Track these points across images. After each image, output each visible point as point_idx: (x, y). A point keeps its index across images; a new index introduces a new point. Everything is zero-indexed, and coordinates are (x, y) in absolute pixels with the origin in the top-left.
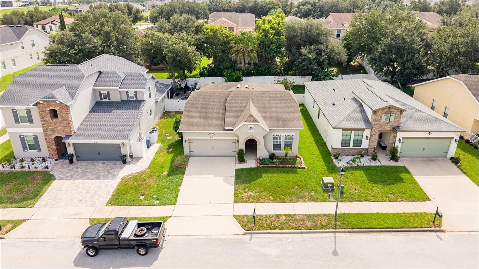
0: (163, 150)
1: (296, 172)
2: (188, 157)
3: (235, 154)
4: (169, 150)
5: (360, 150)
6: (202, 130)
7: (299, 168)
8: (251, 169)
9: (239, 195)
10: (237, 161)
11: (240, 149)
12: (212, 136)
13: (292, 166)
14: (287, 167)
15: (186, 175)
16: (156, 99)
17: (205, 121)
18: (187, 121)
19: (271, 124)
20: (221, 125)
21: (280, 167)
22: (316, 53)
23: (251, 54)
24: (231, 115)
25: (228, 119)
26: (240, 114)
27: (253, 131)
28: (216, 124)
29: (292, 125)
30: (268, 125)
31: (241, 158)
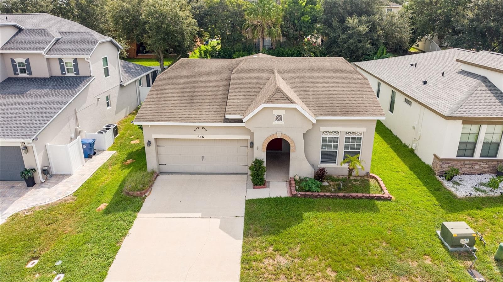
0: (117, 162)
1: (375, 209)
2: (155, 175)
3: (247, 170)
4: (127, 162)
5: (495, 163)
6: (180, 121)
7: (379, 199)
8: (278, 201)
9: (254, 263)
10: (251, 184)
11: (256, 159)
12: (200, 133)
13: (364, 195)
14: (354, 198)
15: (144, 213)
16: (120, 81)
17: (189, 106)
18: (154, 105)
19: (320, 110)
20: (218, 113)
21: (340, 197)
22: (368, 27)
23: (273, 28)
24: (240, 93)
25: (234, 100)
26: (256, 93)
27: (283, 123)
28: (210, 111)
29: (362, 112)
30: (314, 110)
31: (258, 176)
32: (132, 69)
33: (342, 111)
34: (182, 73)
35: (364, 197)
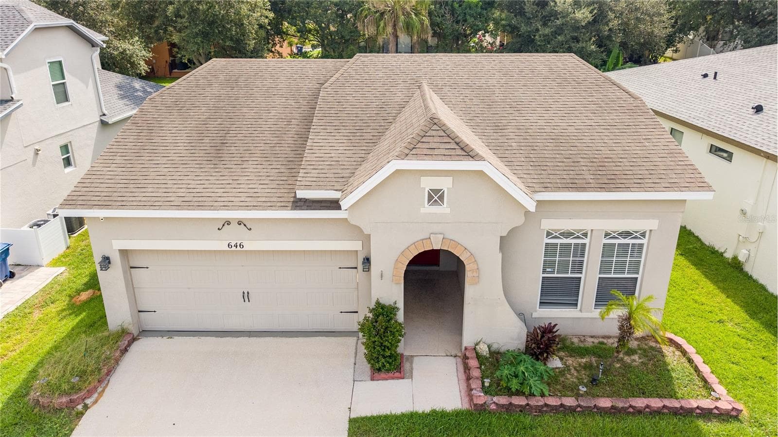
0: (58, 297)
2: (126, 339)
6: (178, 207)
7: (707, 414)
10: (365, 365)
11: (378, 304)
12: (234, 234)
13: (665, 403)
14: (639, 412)
16: (101, 114)
17: (210, 166)
18: (122, 165)
19: (542, 176)
20: (281, 182)
21: (602, 411)
22: (591, 12)
23: (414, 16)
24: (338, 134)
25: (322, 151)
26: (377, 134)
27: (448, 211)
28: (260, 178)
29: (650, 181)
30: (525, 176)
31: (384, 350)
32: (137, 90)
33: (599, 177)
34: (208, 89)
35: (665, 411)
